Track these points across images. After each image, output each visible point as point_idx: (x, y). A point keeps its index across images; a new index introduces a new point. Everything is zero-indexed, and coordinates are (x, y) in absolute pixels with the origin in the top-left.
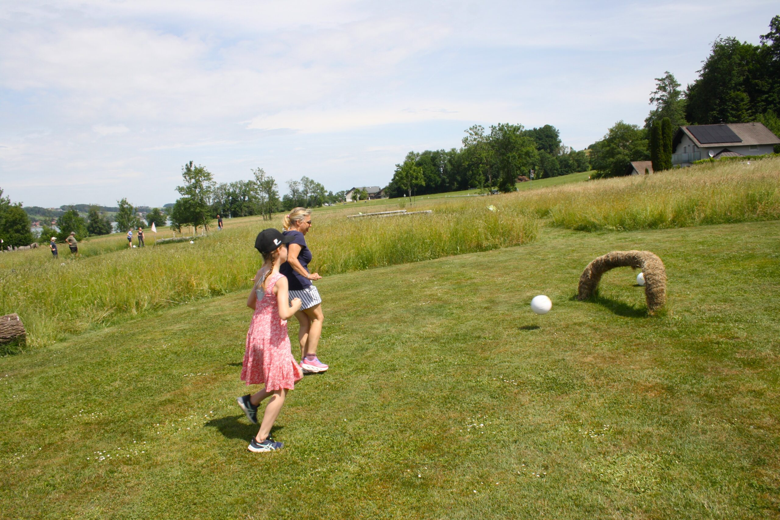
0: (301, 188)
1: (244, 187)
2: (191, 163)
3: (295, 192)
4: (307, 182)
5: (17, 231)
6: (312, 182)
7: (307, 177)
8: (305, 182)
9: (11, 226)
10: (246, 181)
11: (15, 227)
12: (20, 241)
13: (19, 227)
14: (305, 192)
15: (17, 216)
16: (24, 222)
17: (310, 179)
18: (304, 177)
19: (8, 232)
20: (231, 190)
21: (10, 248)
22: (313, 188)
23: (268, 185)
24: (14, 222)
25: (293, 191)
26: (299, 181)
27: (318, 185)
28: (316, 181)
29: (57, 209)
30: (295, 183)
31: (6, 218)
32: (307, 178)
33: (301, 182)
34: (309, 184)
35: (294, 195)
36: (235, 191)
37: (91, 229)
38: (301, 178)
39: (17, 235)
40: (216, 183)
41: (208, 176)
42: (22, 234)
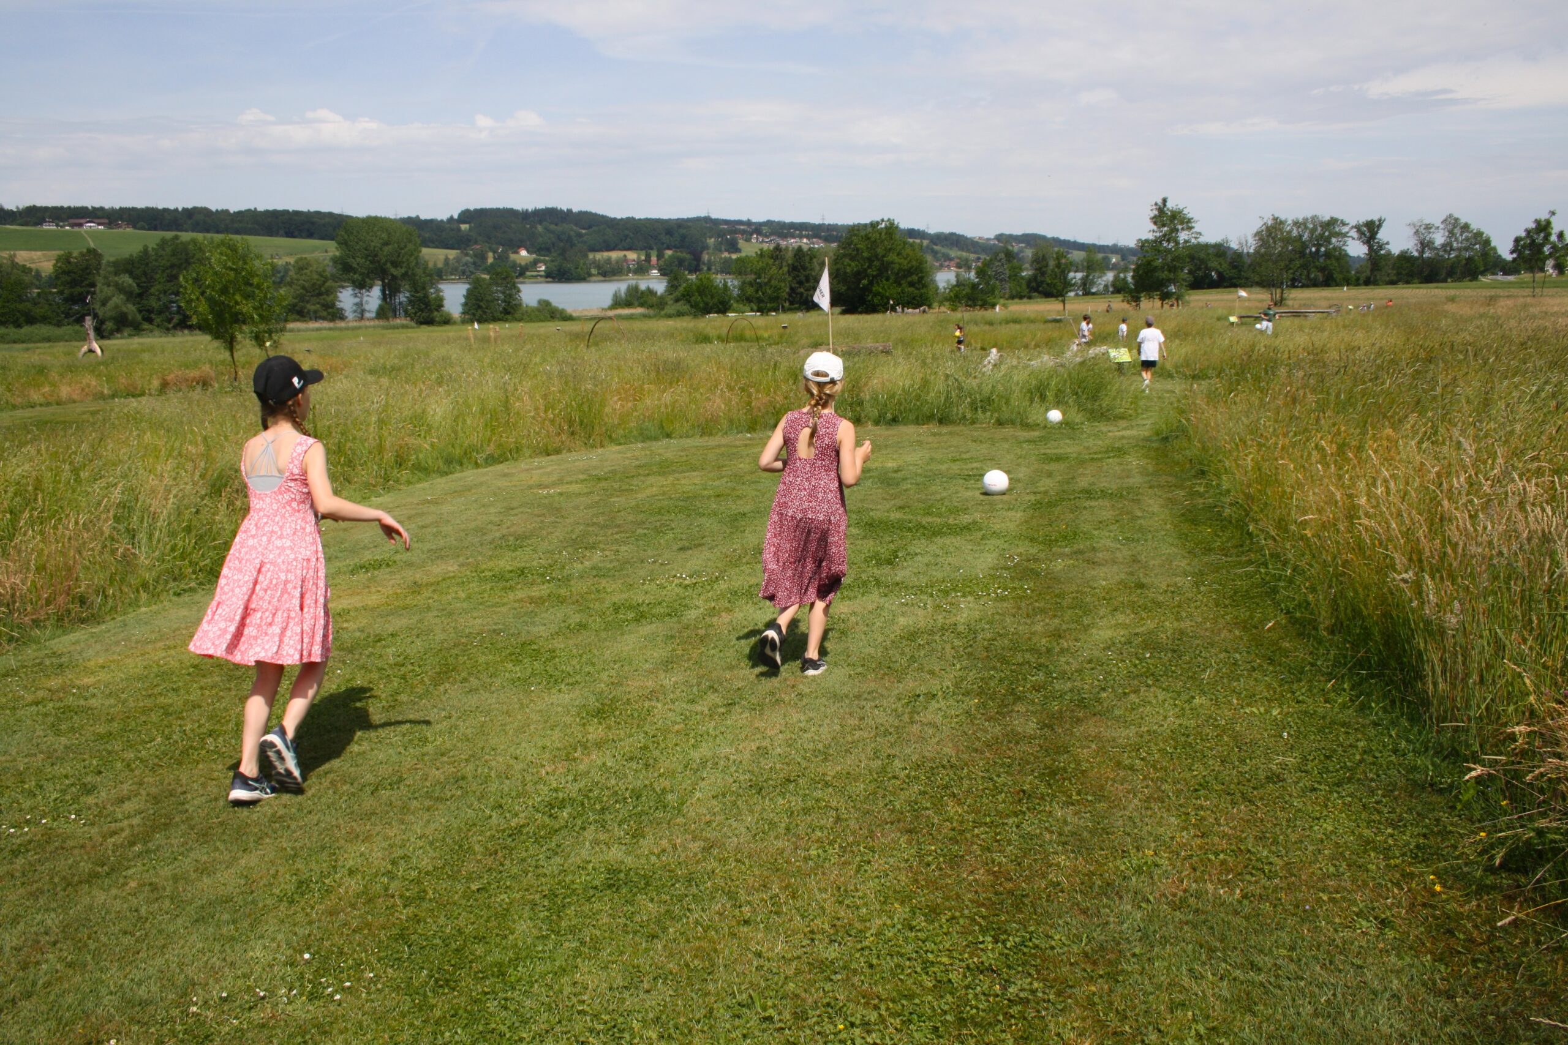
0: (1439, 239)
1: (1319, 229)
2: (1165, 201)
3: (1425, 244)
4: (1454, 225)
5: (912, 284)
6: (1466, 227)
7: (1456, 216)
8: (1450, 227)
9: (905, 277)
10: (1327, 218)
11: (909, 279)
12: (914, 298)
13: (915, 278)
14: (1447, 247)
15: (914, 263)
16: (921, 272)
17: (1463, 221)
18: (1450, 216)
19: (900, 285)
20: (1295, 233)
21: (899, 309)
22: (1467, 239)
23: (1370, 231)
24: (909, 272)
25: (1422, 243)
26: (1438, 223)
27: (1479, 234)
28: (1474, 227)
29: (988, 239)
30: (1428, 227)
31: (900, 264)
32: (1457, 220)
33: (1442, 226)
34: (1457, 231)
35: (1422, 252)
36: (1301, 236)
37: (1034, 284)
38: (1444, 217)
39: (911, 289)
40: (1200, 234)
41: (1187, 223)
42: (917, 289)
